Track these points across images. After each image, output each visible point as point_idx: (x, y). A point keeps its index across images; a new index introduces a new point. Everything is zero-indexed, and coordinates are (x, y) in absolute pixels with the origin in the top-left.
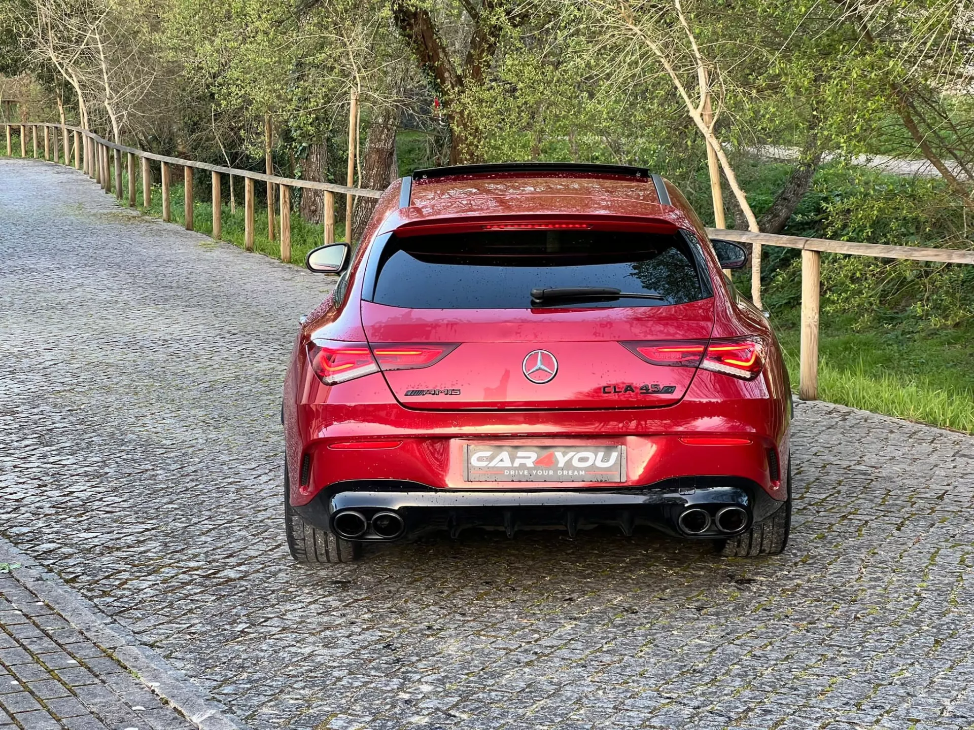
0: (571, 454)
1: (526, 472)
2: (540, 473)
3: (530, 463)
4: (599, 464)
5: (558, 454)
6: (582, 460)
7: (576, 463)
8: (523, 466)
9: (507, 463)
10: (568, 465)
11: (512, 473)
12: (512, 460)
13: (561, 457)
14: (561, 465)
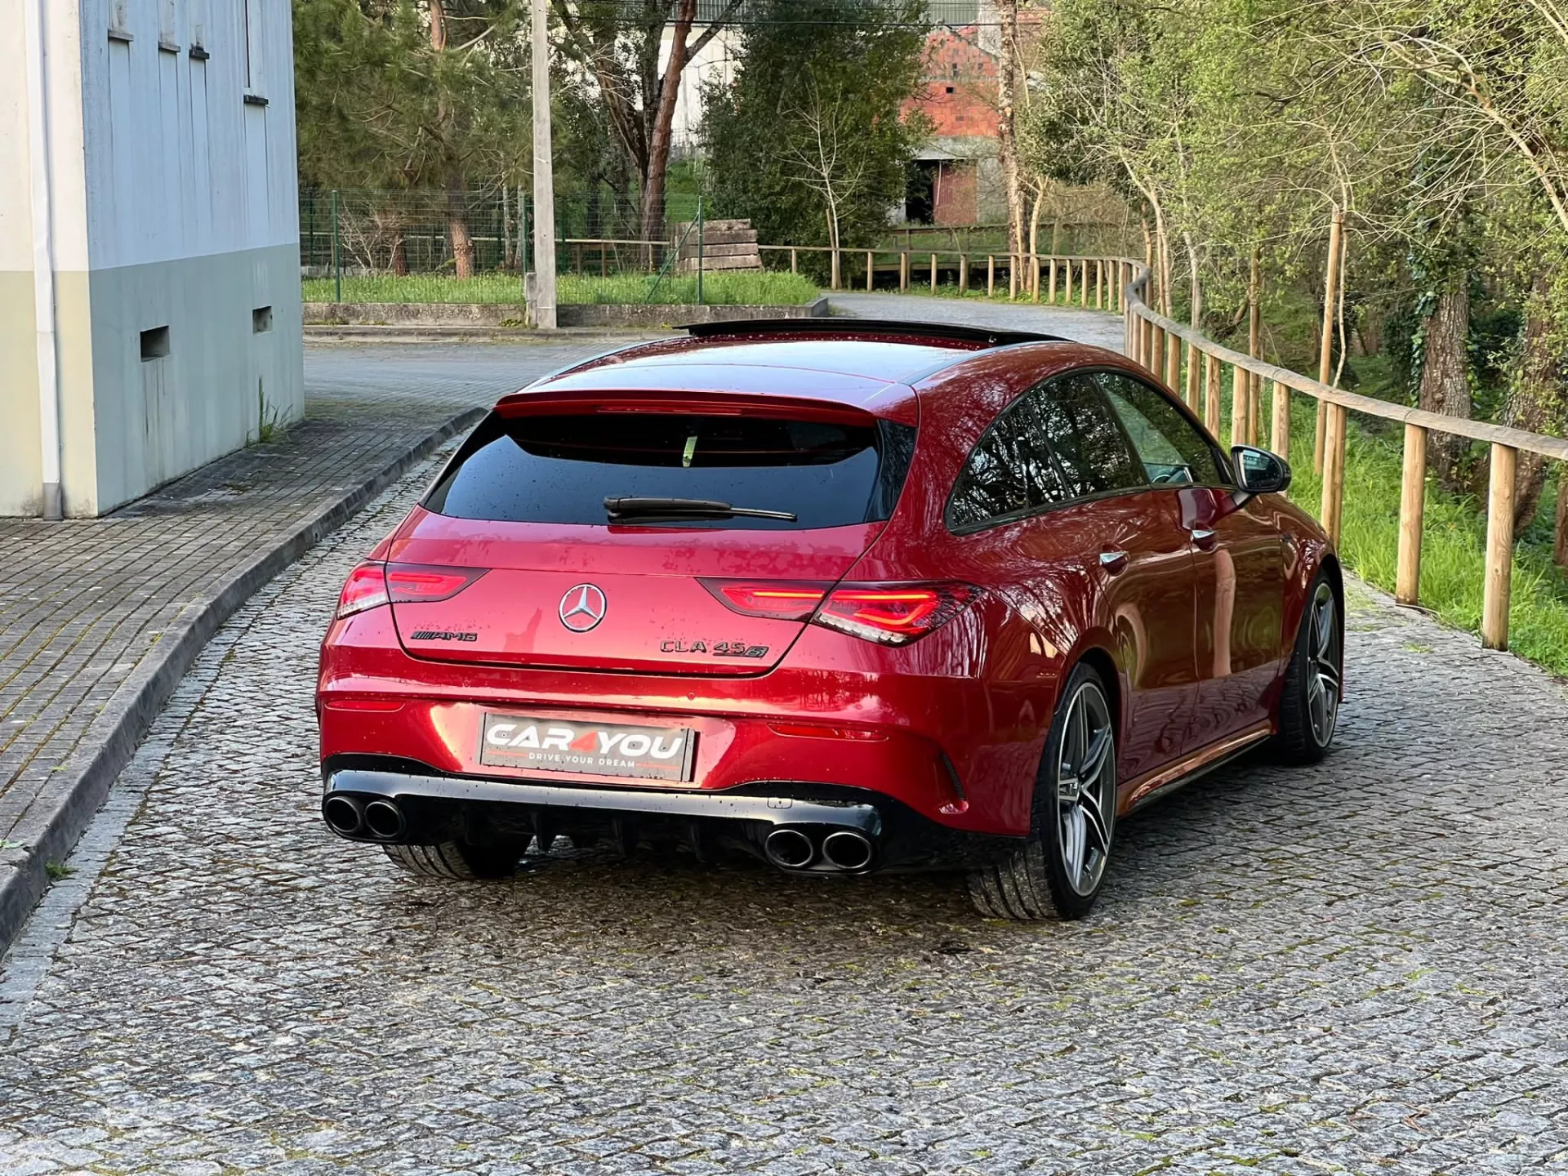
0: (619, 736)
1: (557, 758)
2: (575, 759)
3: (563, 745)
4: (656, 753)
5: (603, 735)
6: (633, 745)
7: (624, 750)
8: (554, 749)
9: (534, 743)
10: (614, 752)
11: (539, 757)
12: (541, 739)
13: (605, 739)
14: (605, 750)
